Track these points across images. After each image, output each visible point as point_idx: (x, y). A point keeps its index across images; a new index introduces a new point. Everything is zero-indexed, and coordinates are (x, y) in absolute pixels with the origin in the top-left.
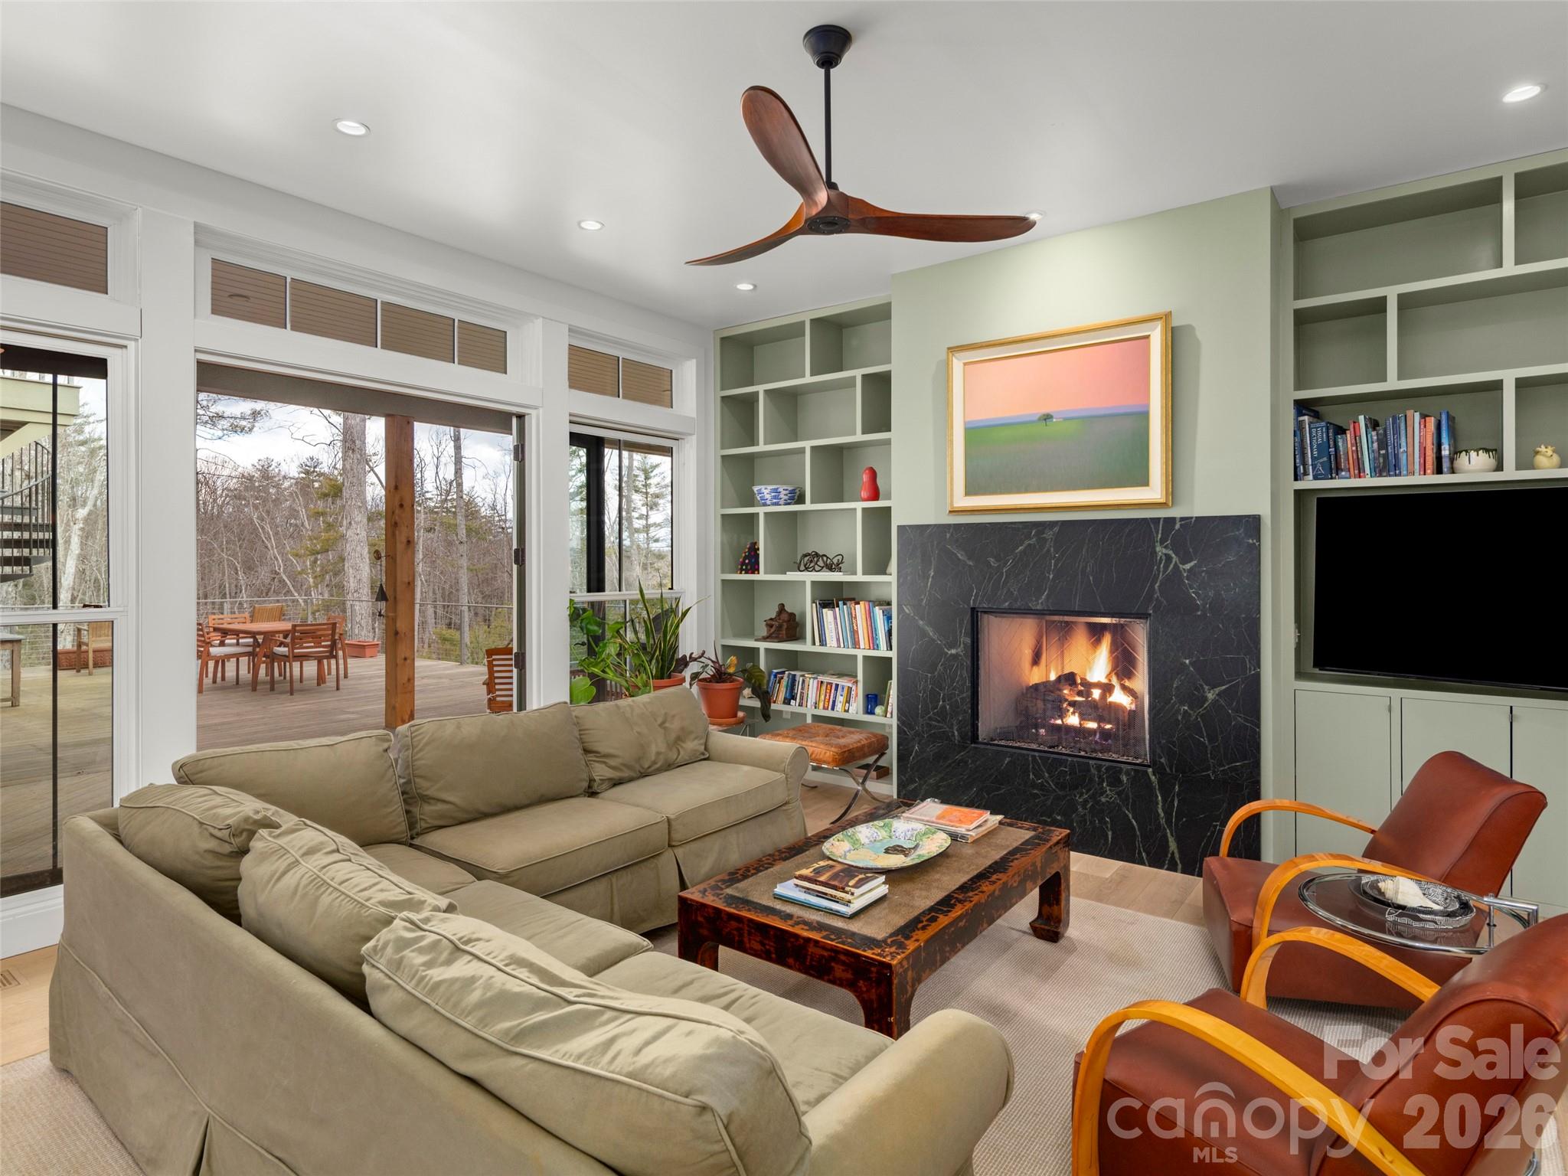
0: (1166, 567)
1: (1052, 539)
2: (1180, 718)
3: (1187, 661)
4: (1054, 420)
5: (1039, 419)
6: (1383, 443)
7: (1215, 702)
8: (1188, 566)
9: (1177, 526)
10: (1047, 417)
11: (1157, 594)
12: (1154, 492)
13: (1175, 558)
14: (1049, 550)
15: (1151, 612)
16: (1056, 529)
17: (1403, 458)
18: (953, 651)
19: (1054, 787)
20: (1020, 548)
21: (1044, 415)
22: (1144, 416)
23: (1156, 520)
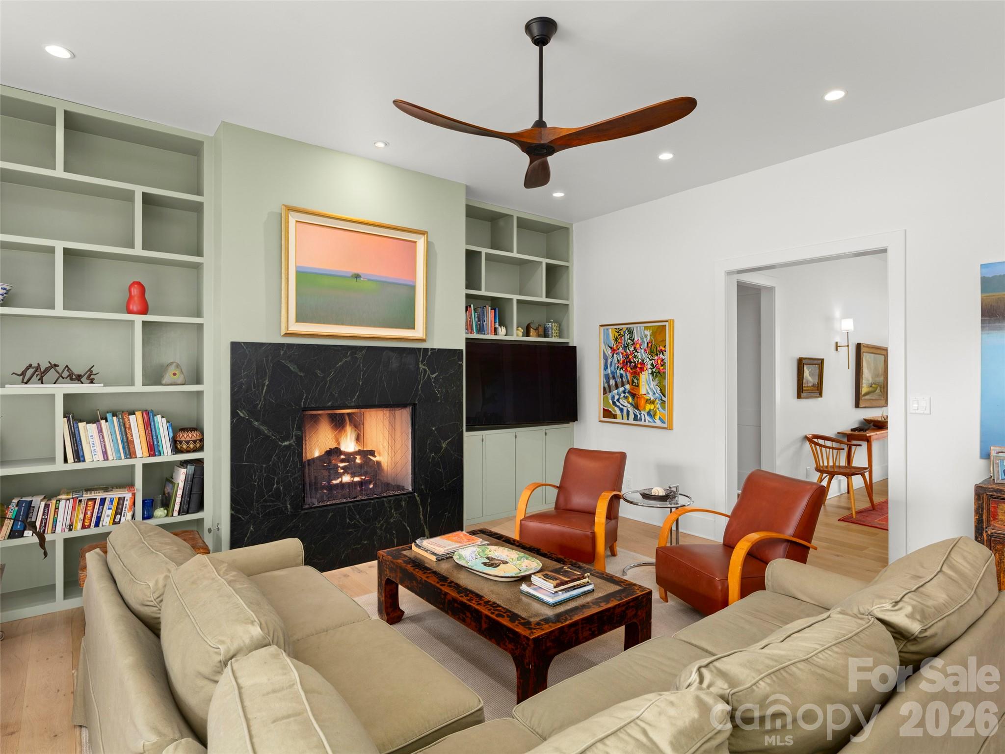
0: (424, 376)
1: (361, 358)
2: (430, 460)
3: (434, 428)
4: (362, 279)
5: (352, 276)
6: (479, 318)
7: (446, 448)
8: (434, 376)
9: (429, 353)
10: (357, 276)
11: (420, 392)
12: (418, 332)
13: (428, 372)
14: (359, 365)
15: (417, 402)
16: (364, 352)
17: (485, 326)
18: (287, 443)
19: (362, 523)
20: (340, 363)
21: (355, 274)
22: (413, 288)
23: (419, 349)
